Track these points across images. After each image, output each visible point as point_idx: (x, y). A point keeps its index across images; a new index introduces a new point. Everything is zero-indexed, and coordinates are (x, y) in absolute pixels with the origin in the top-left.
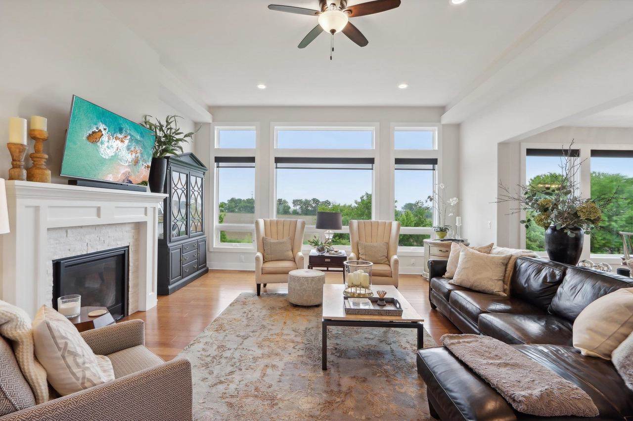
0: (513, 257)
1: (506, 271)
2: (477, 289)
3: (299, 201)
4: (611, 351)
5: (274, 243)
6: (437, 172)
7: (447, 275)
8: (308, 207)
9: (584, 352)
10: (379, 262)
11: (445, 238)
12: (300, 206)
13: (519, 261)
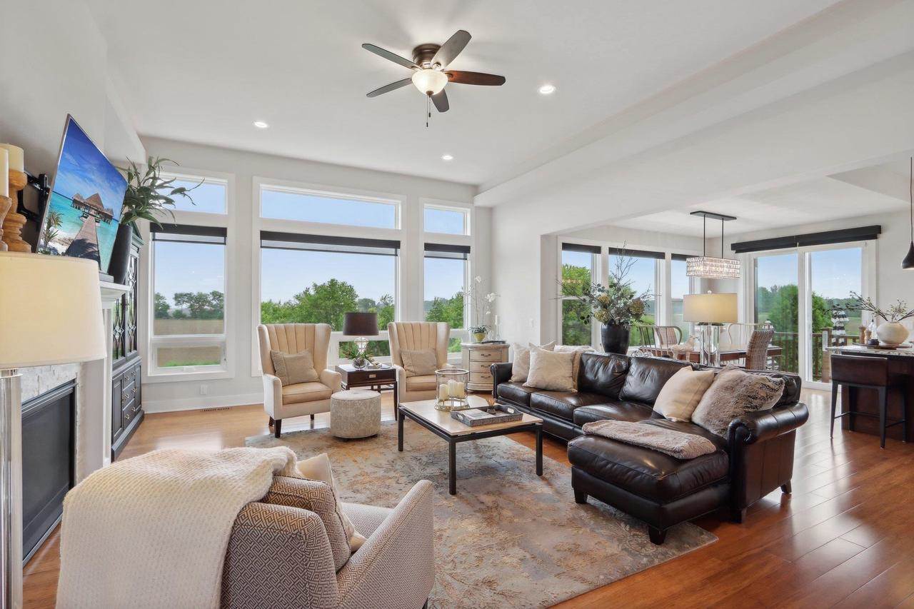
0: (578, 355)
1: (573, 367)
2: (551, 389)
3: (186, 295)
4: (691, 415)
5: (291, 359)
6: (469, 262)
7: (513, 379)
8: (204, 305)
9: (674, 420)
10: (430, 373)
11: (484, 341)
12: (189, 304)
13: (584, 357)
